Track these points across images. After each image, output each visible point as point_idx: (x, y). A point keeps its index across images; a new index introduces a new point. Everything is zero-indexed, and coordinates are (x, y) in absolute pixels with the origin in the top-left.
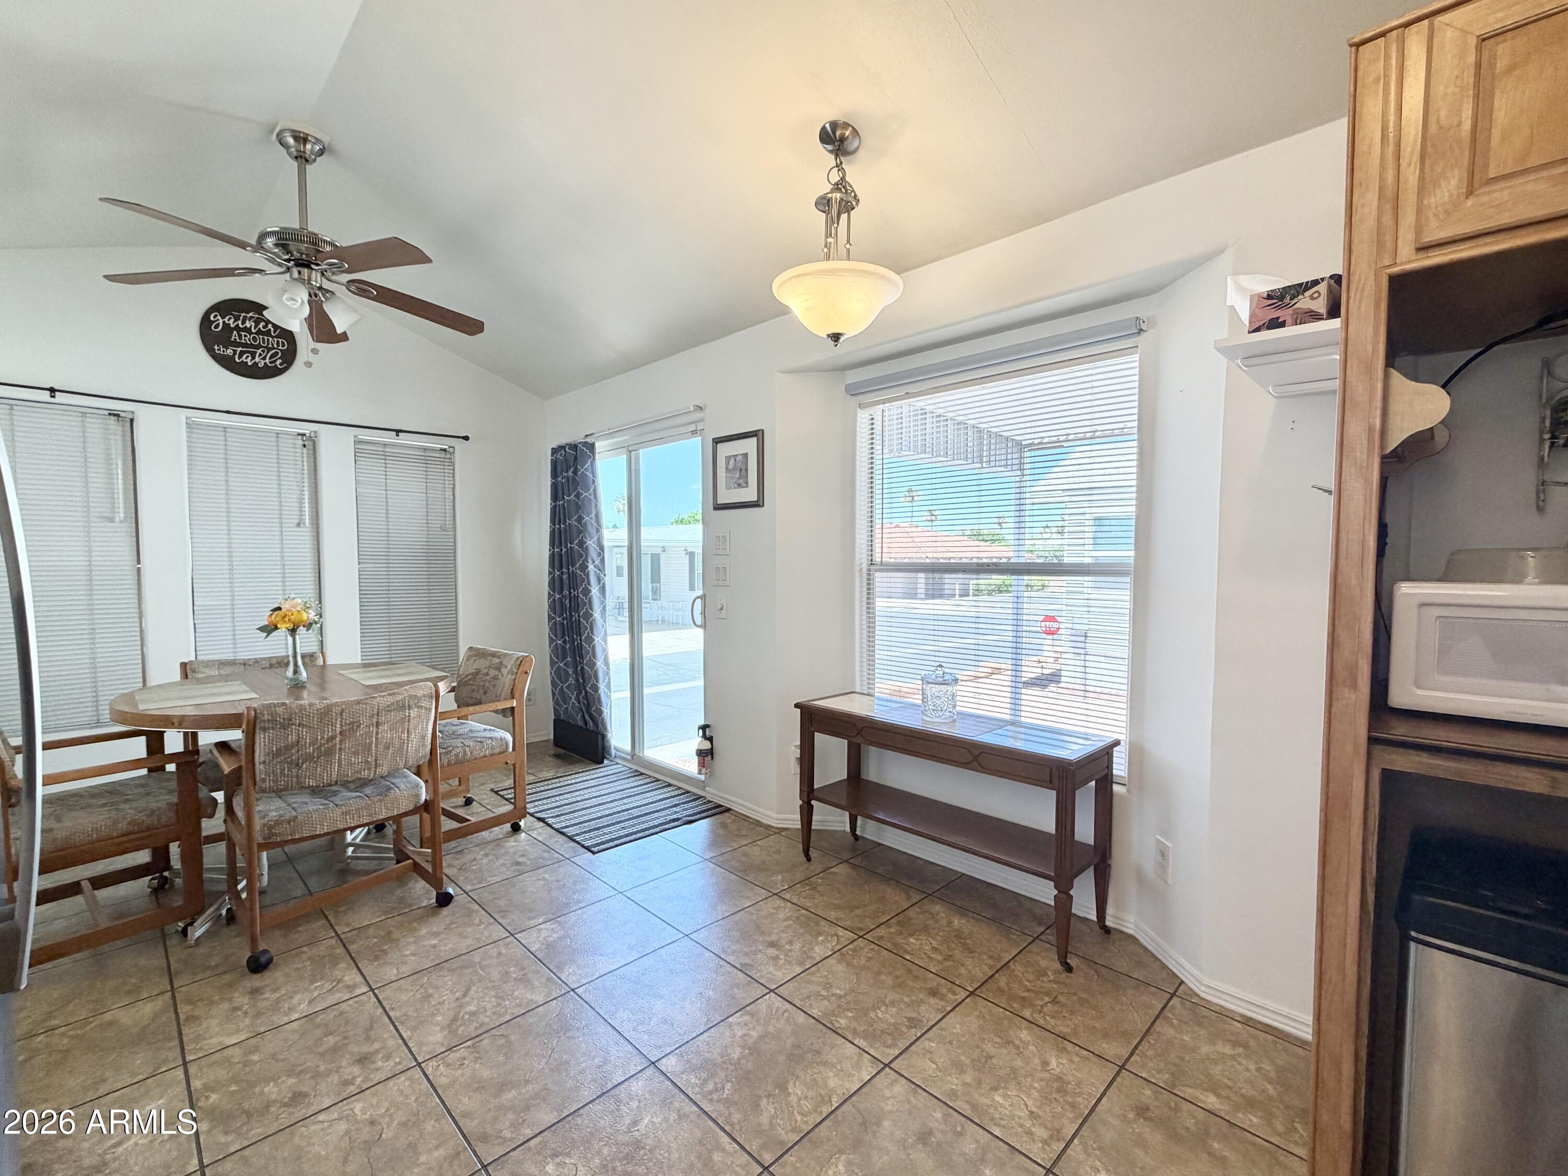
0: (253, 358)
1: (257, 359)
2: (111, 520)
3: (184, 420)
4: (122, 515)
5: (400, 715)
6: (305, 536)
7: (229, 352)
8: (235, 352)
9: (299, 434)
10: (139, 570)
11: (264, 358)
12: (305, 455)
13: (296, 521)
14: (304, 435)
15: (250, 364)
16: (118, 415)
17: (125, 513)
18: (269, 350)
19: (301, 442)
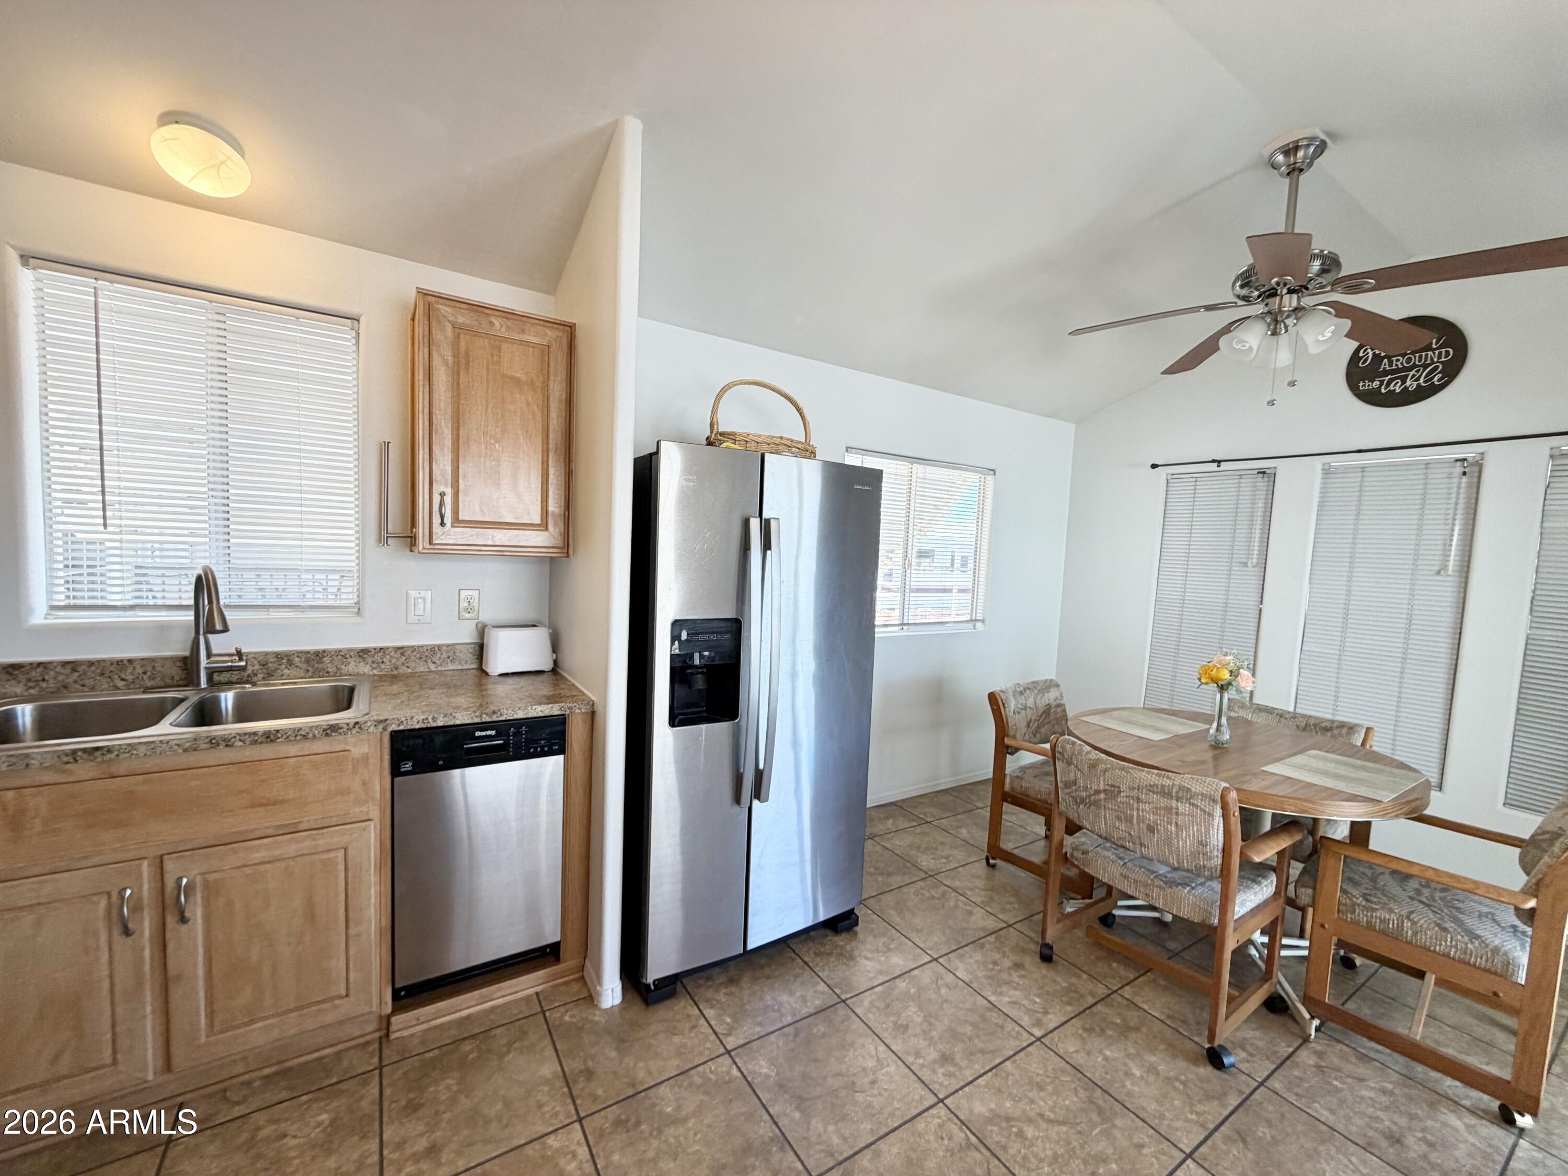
0: (1404, 382)
1: (1408, 383)
2: (1245, 565)
3: (1319, 466)
4: (1255, 561)
5: (1163, 802)
6: (1447, 589)
7: (1376, 384)
8: (1382, 382)
9: (1457, 460)
10: (1260, 610)
11: (1418, 379)
12: (1463, 485)
13: (1437, 568)
14: (1465, 460)
15: (1398, 391)
16: (1264, 473)
17: (1258, 559)
18: (1425, 366)
19: (1458, 469)
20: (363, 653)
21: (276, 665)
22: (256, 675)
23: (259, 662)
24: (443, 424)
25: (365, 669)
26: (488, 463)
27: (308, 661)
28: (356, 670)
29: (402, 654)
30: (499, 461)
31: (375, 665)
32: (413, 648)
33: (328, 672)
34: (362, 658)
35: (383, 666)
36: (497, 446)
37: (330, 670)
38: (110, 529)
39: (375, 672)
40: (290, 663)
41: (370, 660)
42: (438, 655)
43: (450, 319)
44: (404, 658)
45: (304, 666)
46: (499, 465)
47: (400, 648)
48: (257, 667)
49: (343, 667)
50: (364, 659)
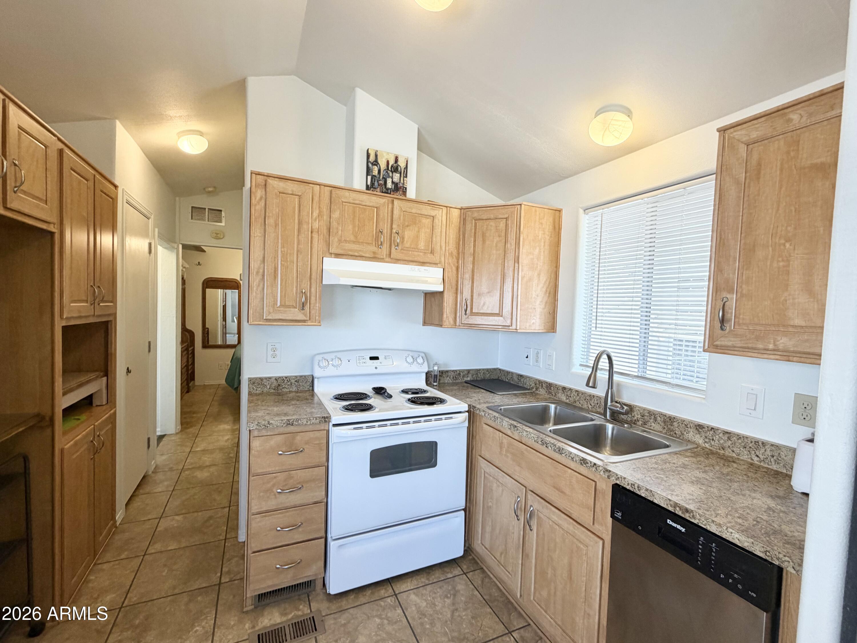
20: (699, 427)
21: (648, 418)
22: (638, 421)
23: (641, 413)
24: (730, 237)
25: (699, 440)
26: (775, 265)
27: (665, 422)
28: (694, 439)
29: (729, 438)
30: (788, 261)
31: (707, 440)
32: (739, 437)
33: (675, 434)
34: (698, 431)
35: (713, 443)
36: (788, 245)
37: (677, 432)
38: (598, 329)
39: (707, 445)
40: (655, 420)
41: (703, 434)
42: (762, 450)
43: (744, 139)
44: (730, 442)
45: (663, 424)
46: (788, 266)
47: (727, 433)
48: (639, 416)
49: (685, 433)
50: (699, 433)
